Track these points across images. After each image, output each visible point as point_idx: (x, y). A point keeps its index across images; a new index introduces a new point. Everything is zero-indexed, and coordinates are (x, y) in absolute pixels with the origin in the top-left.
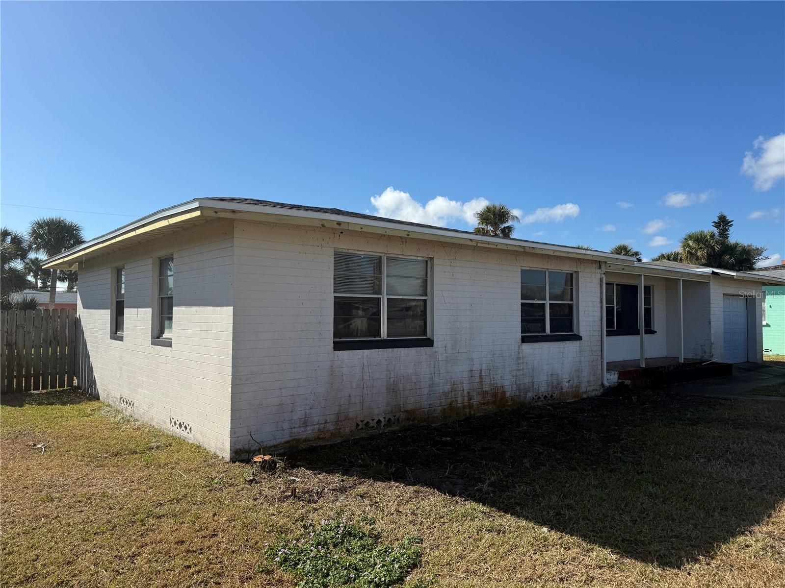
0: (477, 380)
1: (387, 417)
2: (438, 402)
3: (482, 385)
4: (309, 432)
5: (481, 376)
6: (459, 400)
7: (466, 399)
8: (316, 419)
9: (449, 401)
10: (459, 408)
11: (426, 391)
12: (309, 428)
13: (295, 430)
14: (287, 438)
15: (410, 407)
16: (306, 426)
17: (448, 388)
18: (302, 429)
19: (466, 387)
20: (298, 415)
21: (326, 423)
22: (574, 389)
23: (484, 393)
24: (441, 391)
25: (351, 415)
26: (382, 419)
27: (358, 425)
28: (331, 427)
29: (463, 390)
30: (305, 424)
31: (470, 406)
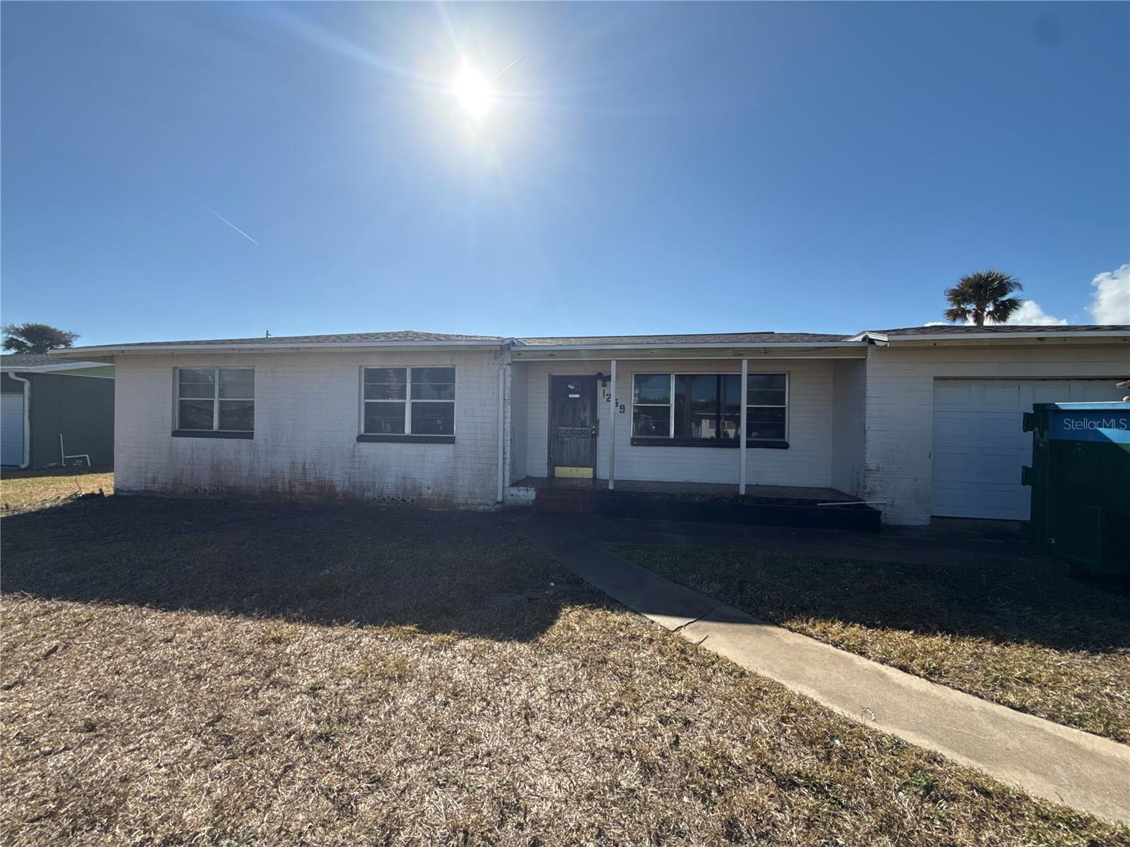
0: (300, 471)
1: (212, 488)
2: (258, 485)
3: (306, 477)
4: (156, 487)
5: (304, 468)
6: (280, 486)
7: (287, 486)
8: (160, 480)
9: (269, 485)
10: (279, 493)
11: (245, 474)
12: (156, 485)
13: (147, 485)
14: (143, 488)
15: (231, 484)
16: (154, 483)
17: (268, 474)
18: (152, 485)
19: (287, 477)
20: (150, 475)
21: (167, 484)
22: (443, 498)
23: (308, 485)
24: (260, 476)
25: (184, 482)
26: (208, 489)
27: (189, 489)
28: (170, 487)
29: (284, 478)
30: (154, 482)
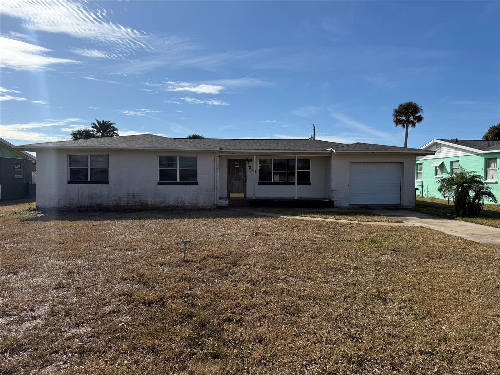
0: (132, 197)
1: (89, 205)
2: (112, 203)
3: (134, 199)
5: (134, 196)
6: (122, 203)
7: (126, 203)
9: (117, 203)
11: (105, 199)
15: (98, 203)
17: (116, 198)
19: (126, 199)
23: (136, 202)
24: (113, 199)
25: (74, 203)
26: (87, 206)
27: (77, 206)
29: (124, 200)
31: (128, 206)
